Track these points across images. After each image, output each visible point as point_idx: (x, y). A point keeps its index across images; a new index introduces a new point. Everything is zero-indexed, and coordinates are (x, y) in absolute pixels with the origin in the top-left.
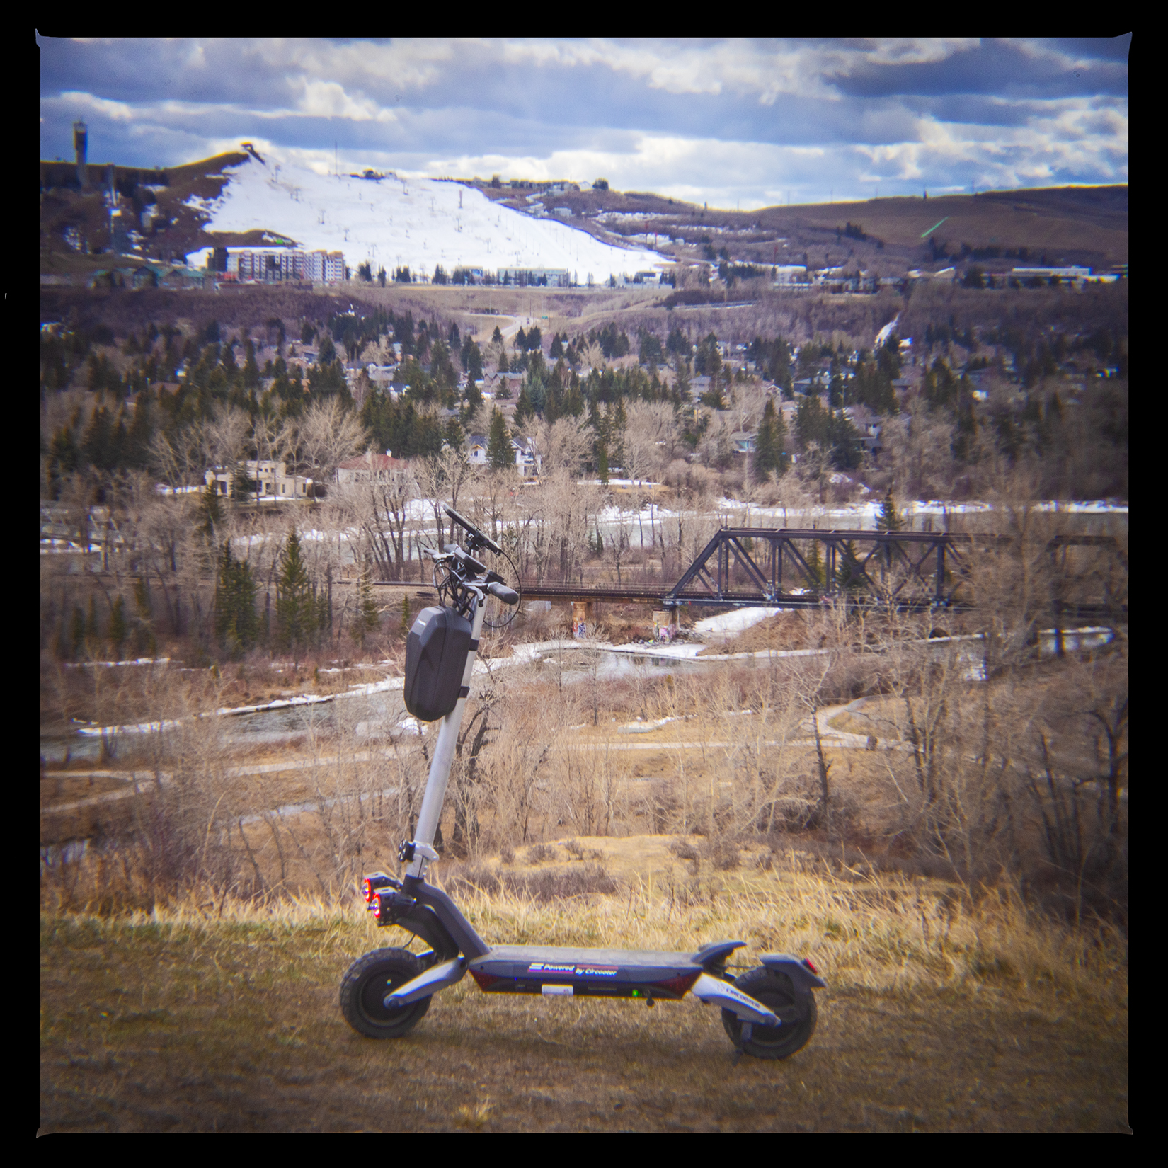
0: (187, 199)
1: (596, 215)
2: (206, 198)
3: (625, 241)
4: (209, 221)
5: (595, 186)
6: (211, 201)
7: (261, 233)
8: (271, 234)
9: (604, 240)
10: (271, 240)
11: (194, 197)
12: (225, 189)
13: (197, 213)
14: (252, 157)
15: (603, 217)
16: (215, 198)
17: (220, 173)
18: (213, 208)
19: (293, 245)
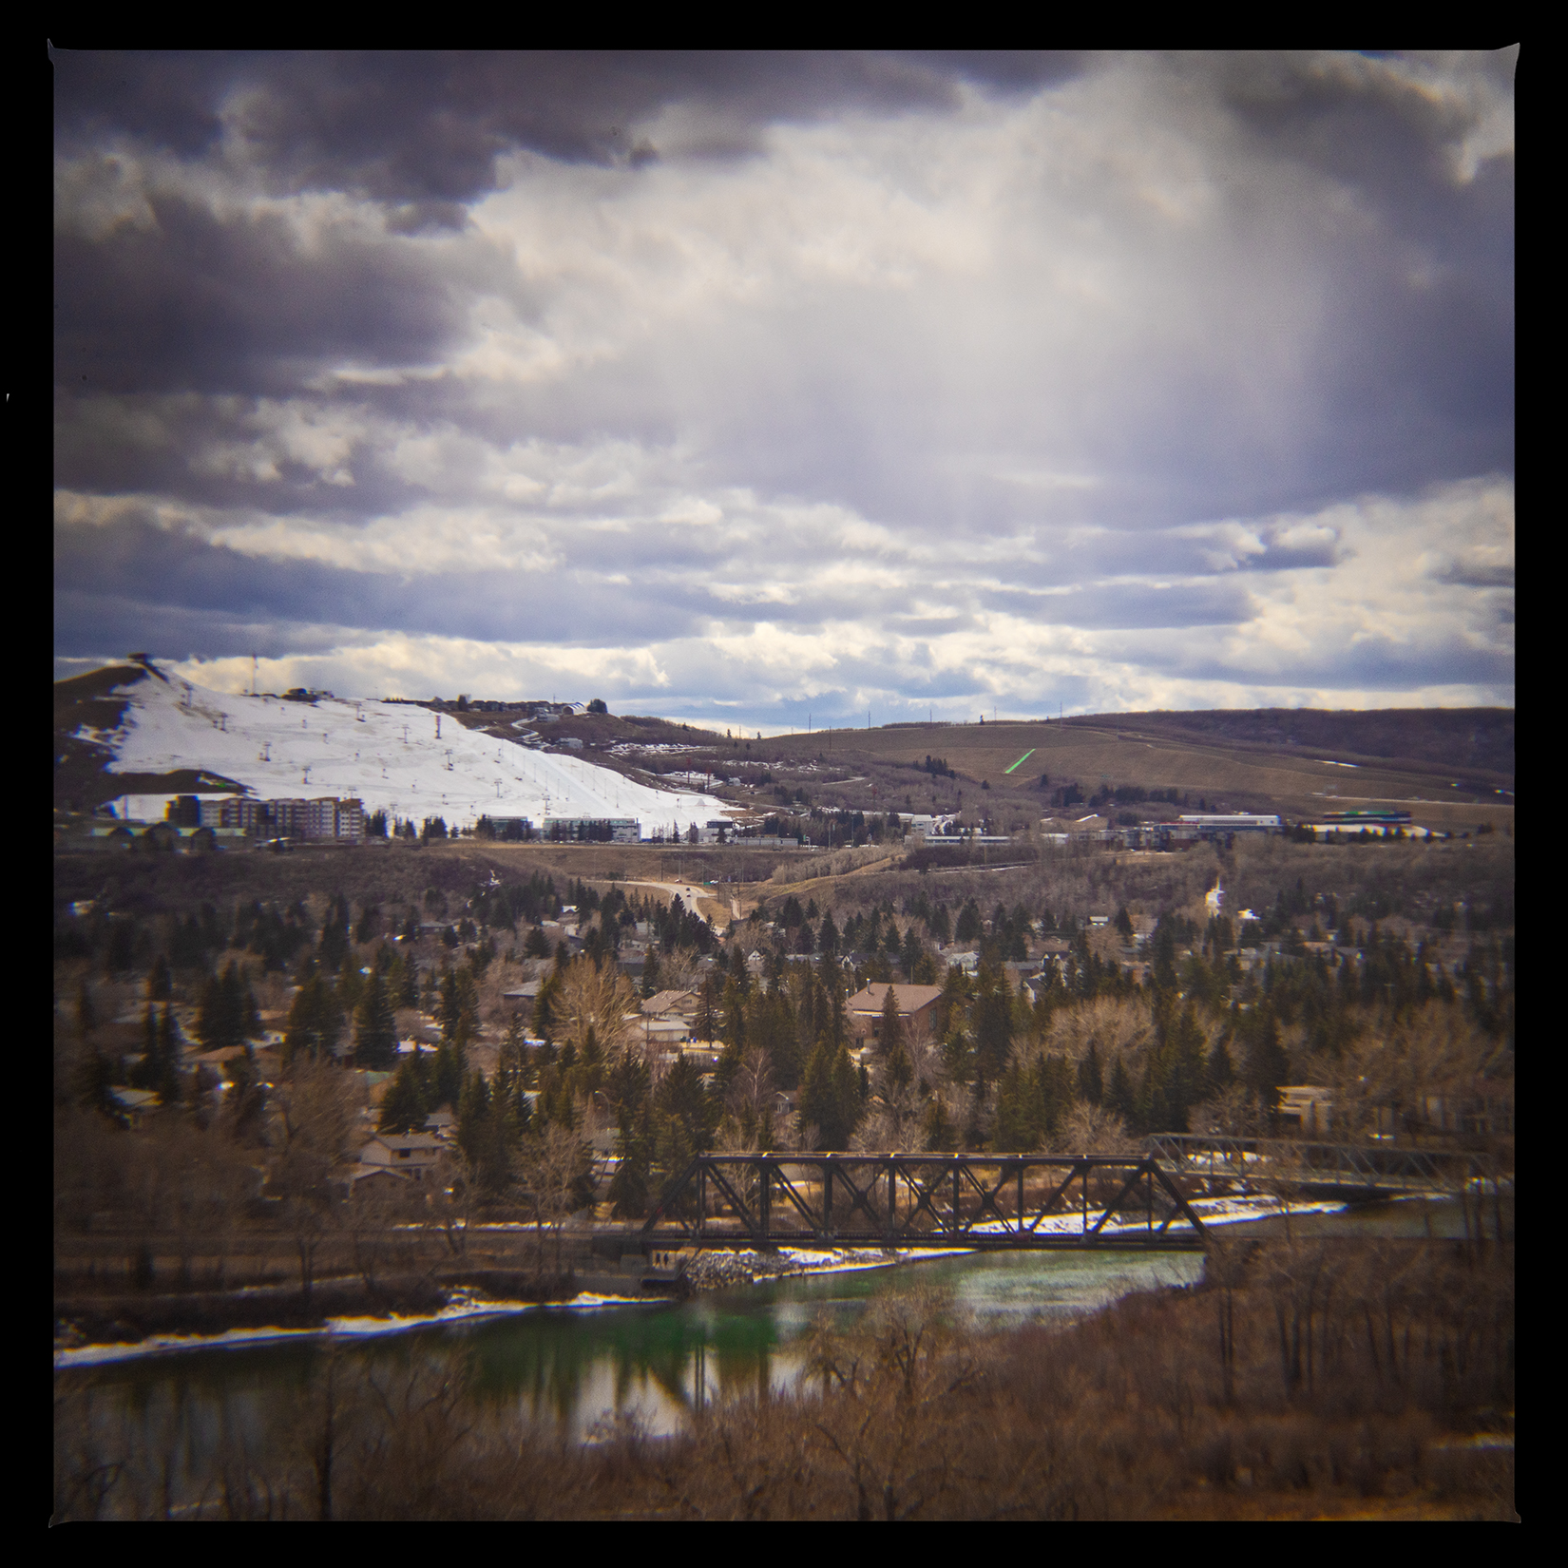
0: (77, 730)
1: (610, 746)
2: (102, 728)
3: (664, 781)
4: (113, 759)
5: (589, 708)
6: (110, 731)
7: (197, 774)
8: (210, 775)
9: (638, 779)
10: (210, 783)
11: (84, 727)
12: (125, 716)
13: (91, 747)
14: (149, 673)
15: (622, 749)
16: (115, 728)
17: (109, 695)
18: (114, 742)
19: (241, 789)
